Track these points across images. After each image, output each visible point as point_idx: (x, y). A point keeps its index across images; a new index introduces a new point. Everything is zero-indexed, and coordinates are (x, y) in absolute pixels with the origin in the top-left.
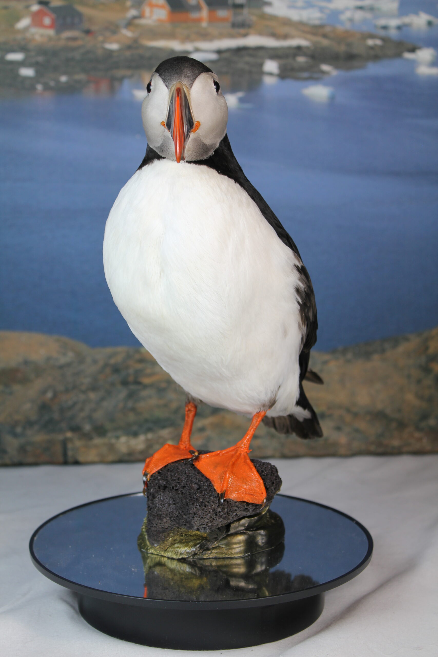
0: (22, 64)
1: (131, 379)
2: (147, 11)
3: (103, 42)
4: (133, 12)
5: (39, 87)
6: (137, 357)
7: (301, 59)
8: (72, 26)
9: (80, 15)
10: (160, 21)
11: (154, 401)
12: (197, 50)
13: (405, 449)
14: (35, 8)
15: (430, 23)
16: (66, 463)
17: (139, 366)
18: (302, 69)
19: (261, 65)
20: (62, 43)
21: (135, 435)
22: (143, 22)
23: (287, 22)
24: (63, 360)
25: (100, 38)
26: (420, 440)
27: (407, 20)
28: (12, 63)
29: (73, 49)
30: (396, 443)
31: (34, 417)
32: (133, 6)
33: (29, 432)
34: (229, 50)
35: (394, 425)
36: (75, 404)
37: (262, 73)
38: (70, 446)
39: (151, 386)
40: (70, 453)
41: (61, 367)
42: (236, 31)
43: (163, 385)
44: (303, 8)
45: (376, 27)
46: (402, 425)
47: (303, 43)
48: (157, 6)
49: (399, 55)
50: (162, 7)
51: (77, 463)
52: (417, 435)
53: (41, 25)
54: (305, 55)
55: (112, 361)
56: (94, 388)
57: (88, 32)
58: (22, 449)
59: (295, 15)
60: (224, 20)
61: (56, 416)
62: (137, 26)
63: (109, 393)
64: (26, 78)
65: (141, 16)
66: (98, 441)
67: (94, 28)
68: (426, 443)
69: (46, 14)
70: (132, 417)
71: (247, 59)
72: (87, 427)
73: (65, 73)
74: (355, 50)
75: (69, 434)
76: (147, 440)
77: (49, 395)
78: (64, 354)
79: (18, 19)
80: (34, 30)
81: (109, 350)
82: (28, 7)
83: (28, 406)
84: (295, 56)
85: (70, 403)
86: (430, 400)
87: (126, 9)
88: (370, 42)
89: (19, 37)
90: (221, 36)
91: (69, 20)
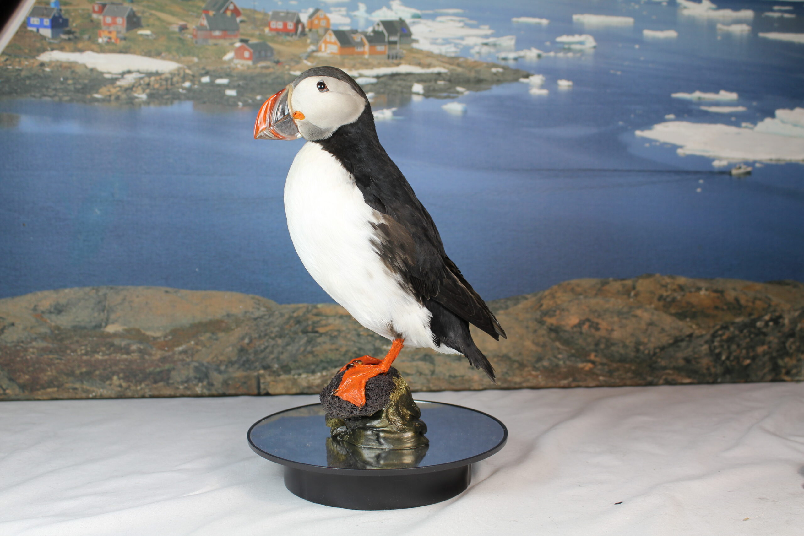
0: (227, 86)
1: (310, 329)
2: (323, 46)
3: (289, 70)
4: (312, 47)
5: (240, 104)
6: (315, 311)
7: (441, 83)
8: (265, 58)
9: (272, 50)
10: (332, 53)
11: (328, 346)
12: (361, 76)
13: (524, 385)
14: (238, 45)
15: (539, 56)
16: (259, 394)
17: (316, 319)
18: (441, 90)
19: (411, 87)
20: (258, 71)
21: (313, 372)
22: (319, 54)
23: (430, 55)
24: (257, 314)
25: (287, 67)
26: (536, 377)
27: (522, 53)
28: (219, 85)
29: (266, 75)
30: (518, 379)
31: (234, 359)
32: (312, 43)
33: (230, 370)
34: (385, 76)
35: (516, 365)
36: (266, 348)
37: (411, 93)
38: (262, 381)
39: (325, 334)
40: (262, 386)
41: (255, 319)
42: (391, 61)
43: (336, 333)
44: (442, 44)
45: (498, 58)
46: (522, 366)
47: (443, 70)
48: (330, 43)
49: (516, 80)
50: (334, 43)
51: (268, 394)
52: (534, 373)
53: (243, 58)
54: (444, 79)
55: (295, 315)
56: (281, 336)
57: (277, 62)
58: (225, 383)
59: (436, 50)
60: (381, 53)
61: (252, 357)
62: (315, 58)
63: (293, 339)
64: (231, 97)
65: (318, 51)
66: (284, 377)
67: (282, 60)
68: (541, 380)
69: (245, 49)
70: (310, 358)
71: (399, 82)
72: (276, 366)
73: (259, 94)
74: (482, 77)
75: (262, 372)
76: (323, 376)
77: (247, 341)
78: (259, 309)
79: (225, 53)
80: (236, 61)
81: (293, 306)
82: (232, 44)
83: (230, 349)
84: (436, 80)
85: (263, 347)
86: (544, 346)
87: (307, 45)
88: (494, 70)
89: (225, 66)
90: (379, 65)
91: (263, 53)
